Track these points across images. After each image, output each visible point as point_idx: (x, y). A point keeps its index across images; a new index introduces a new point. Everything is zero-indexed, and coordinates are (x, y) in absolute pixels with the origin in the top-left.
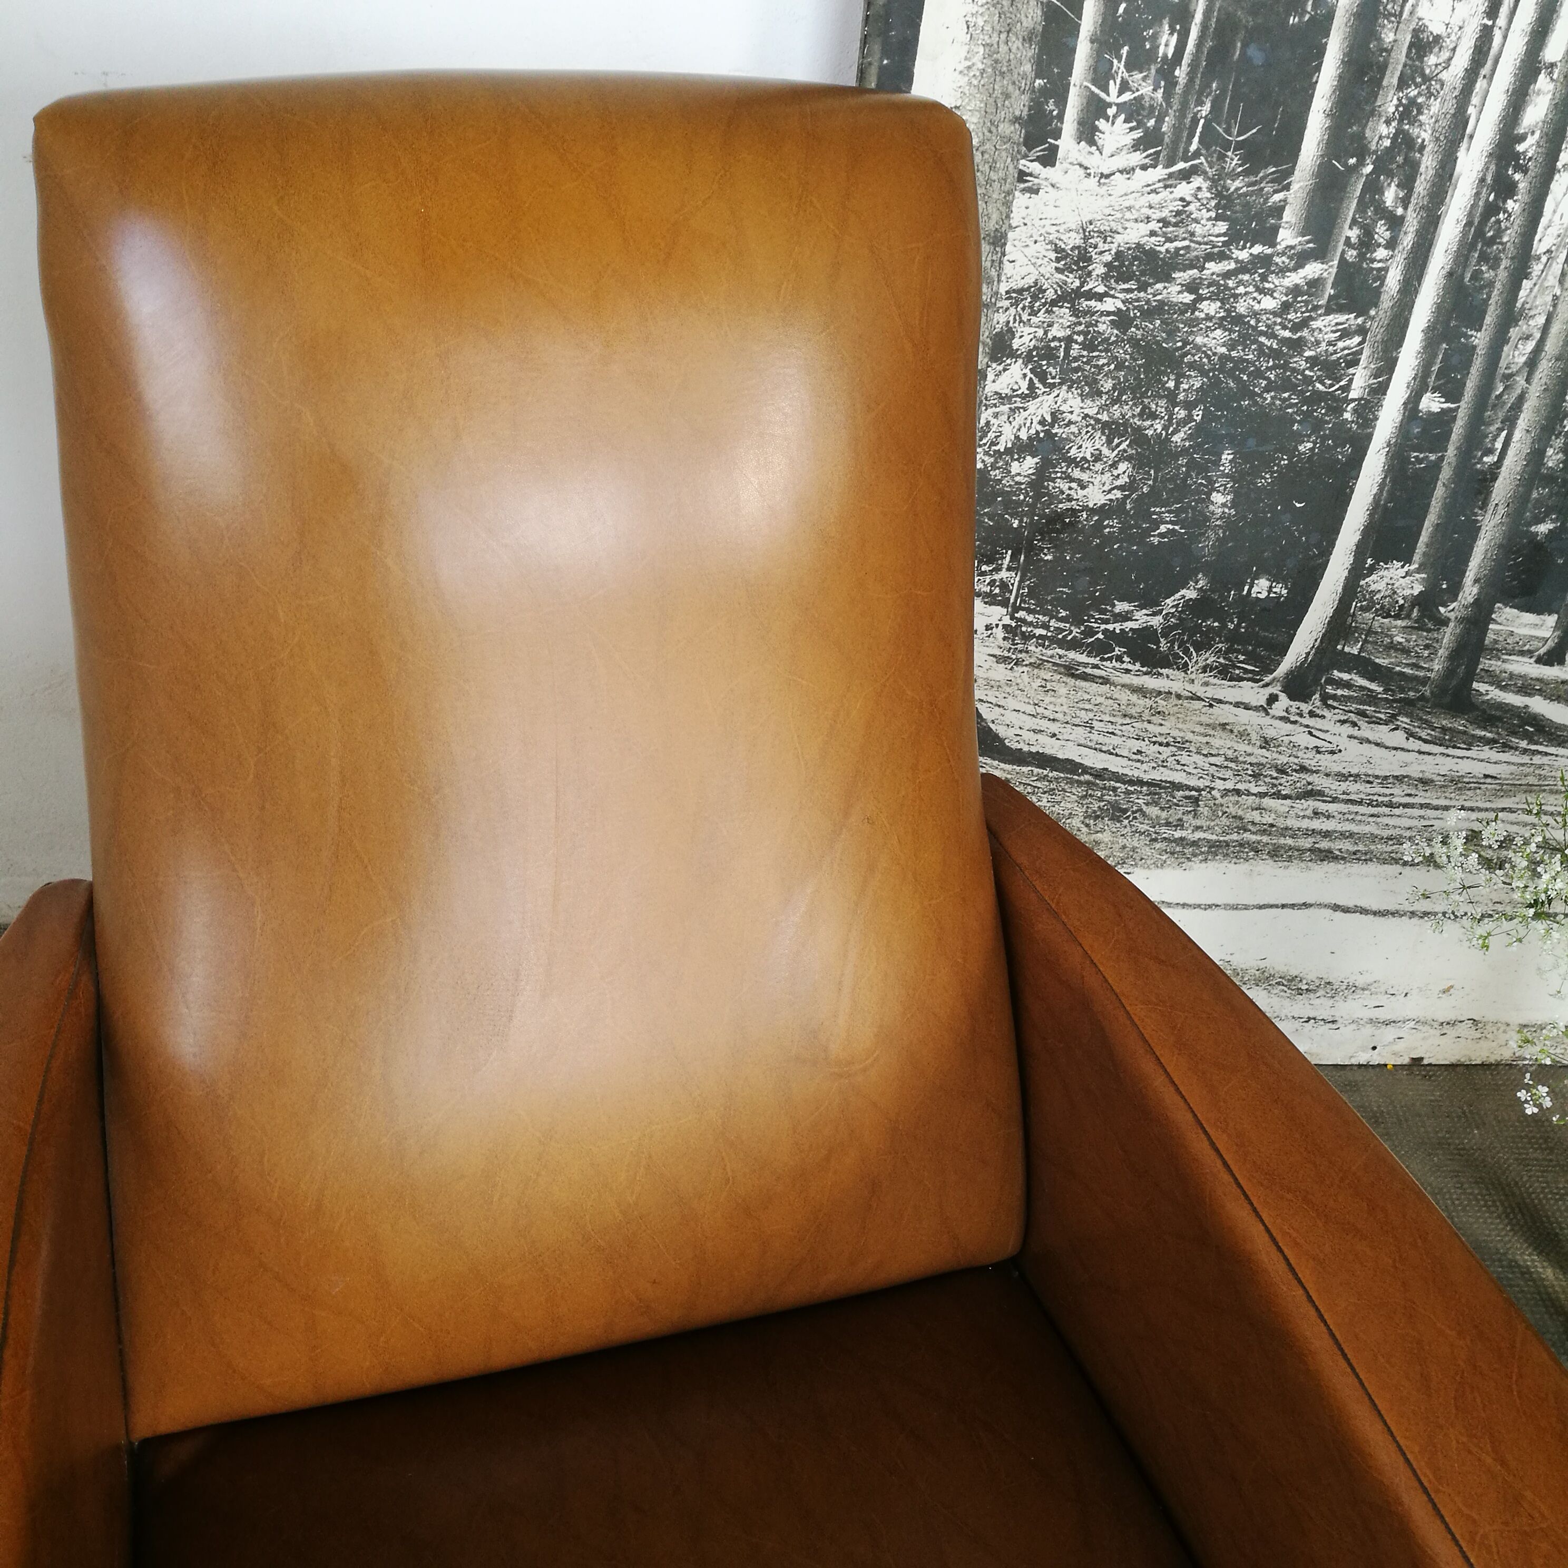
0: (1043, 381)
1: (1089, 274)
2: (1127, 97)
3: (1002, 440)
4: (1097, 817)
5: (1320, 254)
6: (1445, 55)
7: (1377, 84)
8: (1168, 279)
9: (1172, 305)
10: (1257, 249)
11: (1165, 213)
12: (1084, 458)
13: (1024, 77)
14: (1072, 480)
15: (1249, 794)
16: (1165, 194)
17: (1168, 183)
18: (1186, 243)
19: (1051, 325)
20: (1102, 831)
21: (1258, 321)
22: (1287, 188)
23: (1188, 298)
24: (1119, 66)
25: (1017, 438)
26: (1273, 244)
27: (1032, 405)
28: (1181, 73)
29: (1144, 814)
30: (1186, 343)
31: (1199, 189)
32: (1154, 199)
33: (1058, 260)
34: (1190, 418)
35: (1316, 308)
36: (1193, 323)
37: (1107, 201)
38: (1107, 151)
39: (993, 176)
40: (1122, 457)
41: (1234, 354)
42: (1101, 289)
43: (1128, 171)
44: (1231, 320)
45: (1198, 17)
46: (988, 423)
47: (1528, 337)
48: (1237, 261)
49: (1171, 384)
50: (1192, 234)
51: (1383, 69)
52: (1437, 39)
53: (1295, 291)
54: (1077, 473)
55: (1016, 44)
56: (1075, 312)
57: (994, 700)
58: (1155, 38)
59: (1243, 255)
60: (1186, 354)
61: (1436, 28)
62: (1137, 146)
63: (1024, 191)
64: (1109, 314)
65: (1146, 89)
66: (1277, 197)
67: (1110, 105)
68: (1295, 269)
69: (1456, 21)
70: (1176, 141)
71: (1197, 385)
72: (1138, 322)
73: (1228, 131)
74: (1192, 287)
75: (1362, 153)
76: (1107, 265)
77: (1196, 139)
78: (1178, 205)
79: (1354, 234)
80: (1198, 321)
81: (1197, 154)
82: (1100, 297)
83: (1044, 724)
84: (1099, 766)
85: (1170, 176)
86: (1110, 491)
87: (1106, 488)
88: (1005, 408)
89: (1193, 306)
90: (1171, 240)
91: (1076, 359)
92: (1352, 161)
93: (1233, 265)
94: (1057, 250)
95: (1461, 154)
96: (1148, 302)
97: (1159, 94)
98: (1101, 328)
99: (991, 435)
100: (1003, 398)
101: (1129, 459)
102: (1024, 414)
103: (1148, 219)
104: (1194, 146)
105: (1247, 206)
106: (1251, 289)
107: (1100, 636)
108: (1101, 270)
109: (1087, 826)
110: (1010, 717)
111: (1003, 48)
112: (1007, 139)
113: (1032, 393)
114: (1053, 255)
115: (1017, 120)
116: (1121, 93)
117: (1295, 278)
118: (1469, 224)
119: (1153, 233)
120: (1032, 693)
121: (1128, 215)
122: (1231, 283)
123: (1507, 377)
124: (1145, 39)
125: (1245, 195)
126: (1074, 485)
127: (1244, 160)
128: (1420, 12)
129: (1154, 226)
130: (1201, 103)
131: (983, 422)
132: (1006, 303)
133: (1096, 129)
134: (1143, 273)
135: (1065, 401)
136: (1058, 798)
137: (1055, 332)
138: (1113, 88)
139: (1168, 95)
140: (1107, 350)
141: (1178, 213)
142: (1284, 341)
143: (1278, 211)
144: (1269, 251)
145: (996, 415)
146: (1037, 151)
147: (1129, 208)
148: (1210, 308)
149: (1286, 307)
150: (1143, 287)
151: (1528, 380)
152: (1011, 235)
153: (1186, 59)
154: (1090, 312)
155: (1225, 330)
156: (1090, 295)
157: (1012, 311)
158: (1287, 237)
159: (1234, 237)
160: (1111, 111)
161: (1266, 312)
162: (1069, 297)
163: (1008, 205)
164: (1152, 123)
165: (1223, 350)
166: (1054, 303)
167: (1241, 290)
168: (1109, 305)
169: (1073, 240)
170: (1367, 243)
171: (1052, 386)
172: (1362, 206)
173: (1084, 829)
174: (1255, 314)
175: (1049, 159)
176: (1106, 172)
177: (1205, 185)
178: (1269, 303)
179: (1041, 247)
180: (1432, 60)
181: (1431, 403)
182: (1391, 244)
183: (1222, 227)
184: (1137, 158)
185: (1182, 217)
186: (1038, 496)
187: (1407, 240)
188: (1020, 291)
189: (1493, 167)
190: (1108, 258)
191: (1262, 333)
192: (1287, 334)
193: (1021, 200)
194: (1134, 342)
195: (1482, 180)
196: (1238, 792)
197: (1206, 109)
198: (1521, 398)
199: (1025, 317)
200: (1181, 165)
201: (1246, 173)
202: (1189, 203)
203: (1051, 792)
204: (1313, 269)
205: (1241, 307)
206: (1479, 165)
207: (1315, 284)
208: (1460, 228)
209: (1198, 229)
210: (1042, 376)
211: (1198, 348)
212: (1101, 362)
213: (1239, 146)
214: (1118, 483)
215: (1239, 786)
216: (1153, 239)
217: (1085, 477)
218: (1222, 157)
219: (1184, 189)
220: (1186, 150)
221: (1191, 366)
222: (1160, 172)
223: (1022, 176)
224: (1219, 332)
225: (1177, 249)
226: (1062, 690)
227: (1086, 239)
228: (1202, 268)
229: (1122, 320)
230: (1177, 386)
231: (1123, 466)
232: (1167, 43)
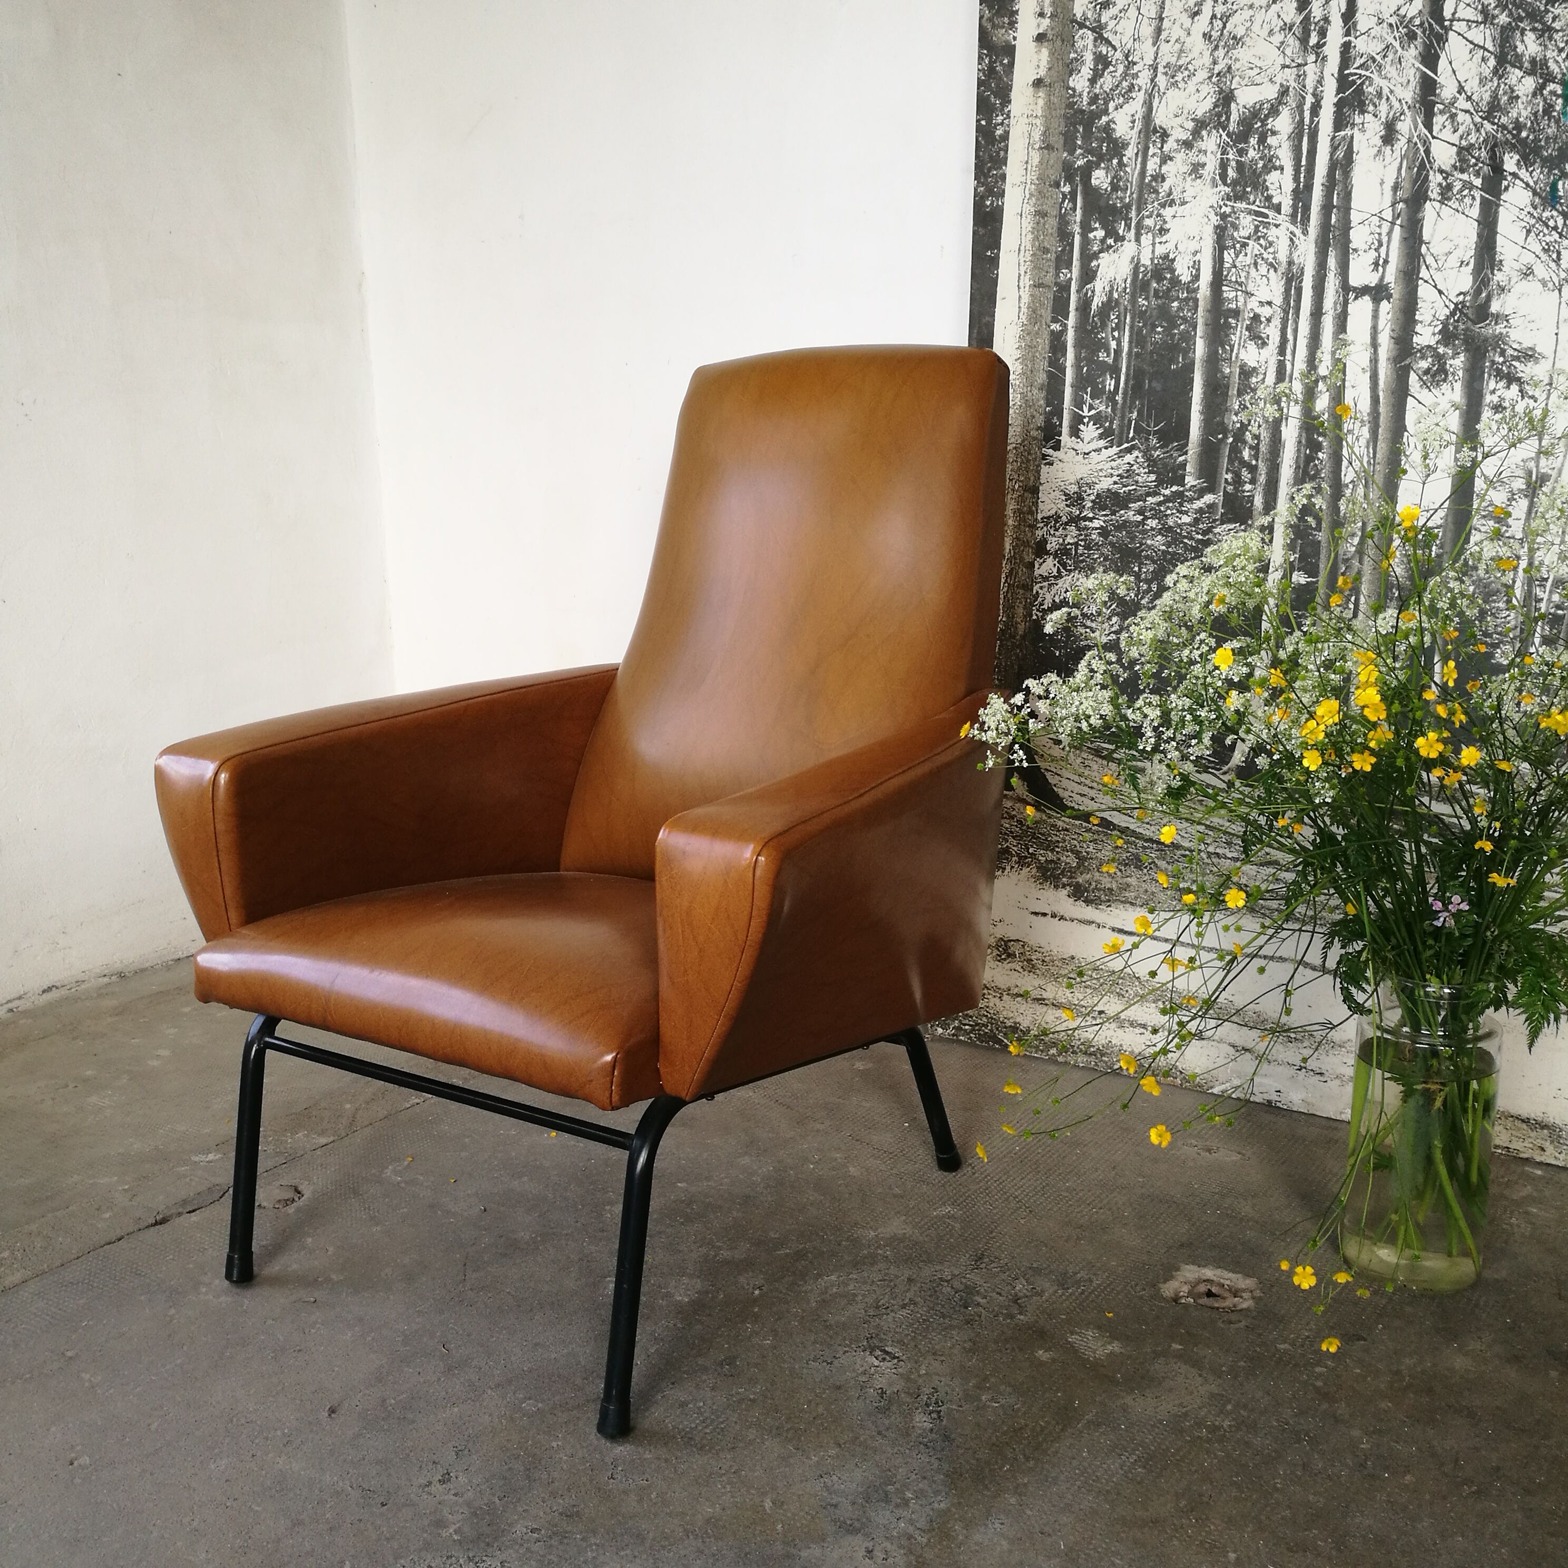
0: (1065, 568)
1: (1084, 507)
2: (1093, 412)
3: (1046, 602)
4: (1126, 865)
5: (1211, 489)
6: (1261, 377)
7: (1226, 395)
8: (1128, 508)
9: (1131, 522)
10: (1174, 488)
11: (1120, 471)
12: (1092, 614)
13: (1041, 406)
14: (1087, 627)
15: (1226, 858)
16: (1119, 461)
17: (1120, 455)
18: (1134, 487)
19: (1066, 536)
20: (1131, 876)
21: (1182, 530)
22: (1186, 453)
23: (1139, 518)
24: (1087, 398)
25: (1054, 601)
26: (1183, 485)
27: (1060, 582)
28: (1119, 398)
29: (1156, 865)
30: (1141, 544)
31: (1137, 457)
32: (1114, 464)
33: (1066, 500)
34: (1149, 590)
35: (1215, 521)
36: (1144, 532)
37: (1089, 467)
38: (1086, 441)
39: (1030, 458)
40: (1114, 613)
41: (1170, 550)
42: (1091, 515)
43: (1098, 450)
44: (1166, 530)
45: (1124, 370)
46: (1037, 592)
47: (1353, 535)
48: (1164, 496)
49: (1136, 569)
50: (1137, 482)
51: (1227, 387)
52: (1254, 369)
53: (1200, 511)
54: (1089, 623)
55: (1035, 391)
56: (1079, 529)
57: (1054, 770)
58: (1103, 382)
59: (1167, 492)
60: (1142, 551)
61: (1253, 364)
62: (1101, 437)
63: (1045, 464)
64: (1097, 529)
65: (1102, 408)
66: (1181, 459)
67: (1085, 417)
68: (1198, 499)
69: (1262, 359)
70: (1121, 433)
71: (1151, 569)
72: (1113, 533)
73: (1148, 426)
74: (1140, 512)
75: (1225, 431)
76: (1092, 501)
77: (1132, 431)
78: (1127, 467)
79: (1229, 477)
80: (1148, 531)
81: (1133, 439)
82: (1091, 520)
83: (1086, 790)
84: (1124, 825)
85: (1121, 451)
86: (1109, 635)
87: (1107, 632)
88: (1046, 584)
89: (1143, 523)
90: (1125, 486)
91: (1081, 555)
92: (1220, 436)
93: (1162, 498)
94: (1066, 494)
95: (1283, 428)
96: (1117, 521)
97: (1109, 410)
98: (1094, 537)
99: (1040, 600)
100: (1045, 579)
101: (1117, 614)
102: (1056, 587)
103: (1112, 475)
104: (1131, 435)
105: (1165, 465)
106: (1174, 511)
107: (1113, 730)
108: (1090, 505)
109: (1120, 870)
110: (1065, 783)
111: (1030, 394)
112: (1035, 438)
113: (1059, 576)
114: (1064, 498)
115: (1039, 428)
116: (1089, 411)
117: (1198, 504)
118: (1298, 467)
119: (1115, 483)
120: (1076, 767)
121: (1101, 474)
122: (1162, 509)
123: (1346, 561)
124: (1098, 383)
125: (1163, 458)
126: (1088, 630)
127: (1159, 440)
128: (1241, 356)
129: (1116, 479)
130: (1132, 413)
131: (1034, 592)
132: (1042, 525)
133: (1080, 430)
134: (1113, 505)
135: (1078, 579)
136: (1100, 847)
137: (1069, 540)
138: (1085, 409)
139: (1113, 410)
140: (1097, 550)
141: (1128, 471)
142: (1198, 541)
143: (1183, 465)
144: (1182, 489)
145: (1041, 588)
146: (1051, 443)
147: (1101, 470)
148: (1153, 523)
149: (1196, 521)
150: (1113, 513)
151: (1361, 562)
152: (1041, 488)
153: (1120, 391)
154: (1086, 528)
155: (1163, 536)
156: (1086, 519)
157: (1045, 529)
158: (1190, 481)
159: (1160, 482)
160: (1086, 420)
161: (1185, 524)
162: (1074, 520)
163: (1038, 472)
164: (1107, 424)
165: (1164, 548)
166: (1066, 524)
167: (1169, 512)
168: (1096, 524)
169: (1074, 489)
170: (1238, 481)
171: (1070, 571)
172: (1231, 461)
173: (1119, 873)
174: (1179, 526)
175: (1057, 447)
176: (1087, 451)
177: (1140, 455)
178: (1186, 519)
179: (1057, 493)
180: (1254, 380)
181: (1299, 578)
182: (1253, 481)
183: (1153, 477)
184: (1102, 443)
185: (1130, 473)
186: (1068, 637)
187: (1262, 479)
188: (1048, 518)
189: (1304, 435)
190: (1093, 497)
191: (1185, 537)
192: (1200, 537)
193: (1044, 469)
194: (1112, 544)
195: (1300, 442)
196: (1217, 855)
197: (1135, 415)
198: (1359, 573)
199: (1052, 532)
200: (1126, 445)
201: (1161, 447)
202: (1132, 465)
203: (1094, 841)
204: (1209, 498)
205: (1171, 522)
206: (1295, 433)
207: (1211, 507)
208: (1292, 470)
209: (1140, 479)
210: (1064, 565)
211: (1149, 547)
212: (1096, 556)
213: (1155, 432)
214: (1113, 629)
215: (1218, 851)
216: (1116, 486)
217: (1094, 625)
218: (1147, 439)
219: (1129, 458)
220: (1128, 437)
221: (1147, 557)
222: (1115, 450)
223: (1044, 457)
224: (1159, 537)
225: (1130, 491)
226: (1095, 767)
227: (1080, 488)
228: (1146, 501)
229: (1104, 532)
230: (1140, 570)
231: (1115, 619)
232: (1110, 384)
